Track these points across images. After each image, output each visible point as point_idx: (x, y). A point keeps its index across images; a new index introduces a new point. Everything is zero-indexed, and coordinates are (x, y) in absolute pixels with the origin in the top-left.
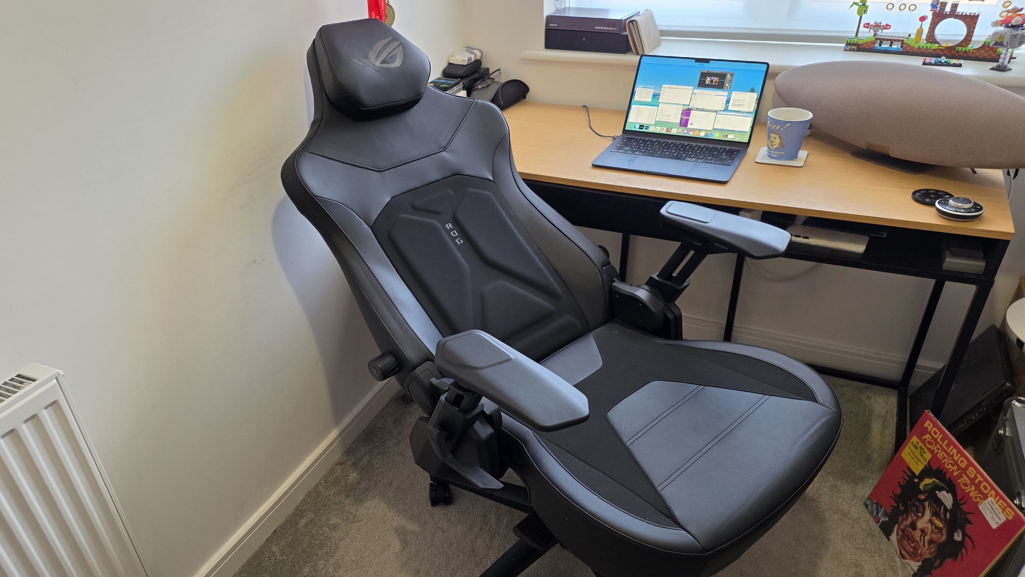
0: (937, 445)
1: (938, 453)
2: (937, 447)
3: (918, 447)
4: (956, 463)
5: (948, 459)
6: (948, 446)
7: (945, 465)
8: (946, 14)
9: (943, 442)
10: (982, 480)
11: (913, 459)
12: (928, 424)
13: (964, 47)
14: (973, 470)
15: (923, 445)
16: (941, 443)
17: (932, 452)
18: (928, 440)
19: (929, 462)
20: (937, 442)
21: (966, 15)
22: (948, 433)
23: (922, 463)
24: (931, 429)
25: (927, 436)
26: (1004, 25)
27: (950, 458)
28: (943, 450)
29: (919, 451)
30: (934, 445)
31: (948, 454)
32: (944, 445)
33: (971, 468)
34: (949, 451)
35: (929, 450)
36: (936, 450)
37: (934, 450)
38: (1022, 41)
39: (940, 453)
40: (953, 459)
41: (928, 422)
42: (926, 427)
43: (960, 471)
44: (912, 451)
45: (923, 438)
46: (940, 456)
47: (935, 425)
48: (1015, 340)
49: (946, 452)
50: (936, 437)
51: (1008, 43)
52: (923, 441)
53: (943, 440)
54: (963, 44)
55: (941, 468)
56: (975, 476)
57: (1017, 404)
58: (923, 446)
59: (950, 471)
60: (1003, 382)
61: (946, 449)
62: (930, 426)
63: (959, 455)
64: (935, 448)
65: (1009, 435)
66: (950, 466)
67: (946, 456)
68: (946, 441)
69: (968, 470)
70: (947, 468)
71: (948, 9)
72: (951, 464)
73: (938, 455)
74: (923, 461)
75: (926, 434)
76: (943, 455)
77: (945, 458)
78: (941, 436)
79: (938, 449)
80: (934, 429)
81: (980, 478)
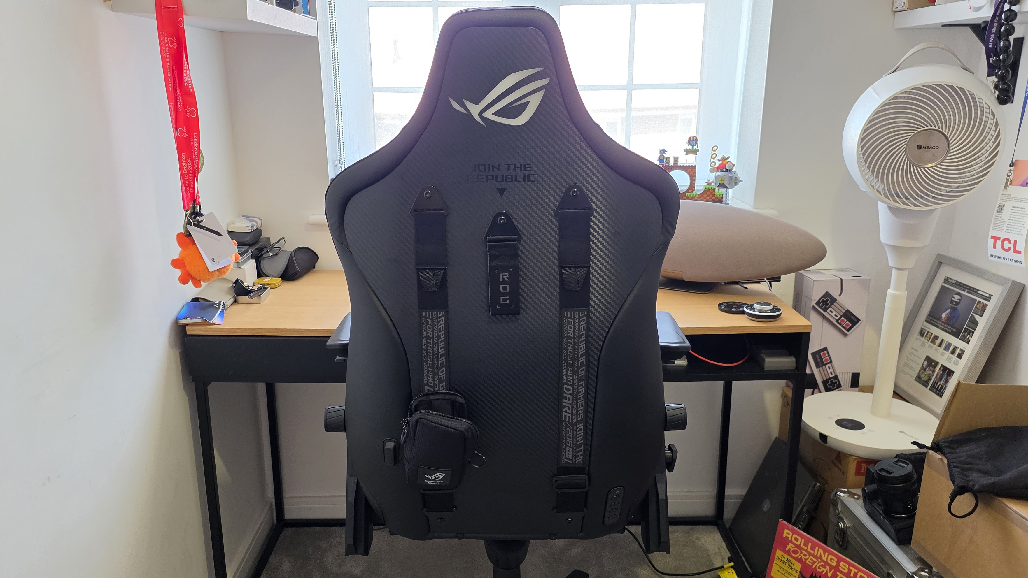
0: (803, 551)
1: (806, 560)
2: (803, 554)
3: (785, 560)
4: (826, 563)
5: (818, 562)
6: (813, 548)
7: (816, 569)
8: (671, 167)
9: (807, 547)
10: (856, 571)
11: (784, 575)
12: (787, 533)
13: (691, 193)
14: (845, 564)
15: (789, 556)
16: (805, 548)
17: (799, 560)
18: (792, 549)
19: (800, 572)
20: (801, 549)
21: (686, 166)
22: (808, 535)
23: (794, 576)
24: (792, 537)
25: (790, 546)
26: (719, 171)
27: (820, 560)
28: (810, 554)
29: (787, 565)
30: (799, 552)
31: (816, 557)
32: (809, 550)
33: (842, 563)
34: (815, 554)
35: (796, 559)
36: (803, 557)
37: (801, 557)
38: (736, 182)
39: (808, 559)
40: (822, 561)
41: (786, 531)
42: (786, 537)
43: (833, 570)
44: (780, 567)
45: (787, 549)
46: (809, 561)
47: (794, 532)
48: (818, 436)
49: (813, 555)
50: (798, 543)
51: (728, 184)
52: (788, 553)
53: (806, 544)
54: (690, 191)
55: (814, 575)
56: (849, 569)
57: (842, 495)
58: (790, 558)
59: (824, 573)
60: (814, 483)
61: (812, 552)
62: (789, 534)
63: (827, 554)
64: (802, 555)
65: (849, 526)
66: (822, 569)
67: (815, 560)
68: (810, 545)
69: (840, 566)
70: (819, 572)
71: (671, 163)
72: (822, 566)
73: (807, 562)
74: (794, 573)
75: (789, 544)
76: (811, 559)
77: (814, 562)
78: (803, 540)
79: (805, 555)
80: (795, 536)
81: (854, 570)
